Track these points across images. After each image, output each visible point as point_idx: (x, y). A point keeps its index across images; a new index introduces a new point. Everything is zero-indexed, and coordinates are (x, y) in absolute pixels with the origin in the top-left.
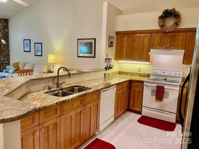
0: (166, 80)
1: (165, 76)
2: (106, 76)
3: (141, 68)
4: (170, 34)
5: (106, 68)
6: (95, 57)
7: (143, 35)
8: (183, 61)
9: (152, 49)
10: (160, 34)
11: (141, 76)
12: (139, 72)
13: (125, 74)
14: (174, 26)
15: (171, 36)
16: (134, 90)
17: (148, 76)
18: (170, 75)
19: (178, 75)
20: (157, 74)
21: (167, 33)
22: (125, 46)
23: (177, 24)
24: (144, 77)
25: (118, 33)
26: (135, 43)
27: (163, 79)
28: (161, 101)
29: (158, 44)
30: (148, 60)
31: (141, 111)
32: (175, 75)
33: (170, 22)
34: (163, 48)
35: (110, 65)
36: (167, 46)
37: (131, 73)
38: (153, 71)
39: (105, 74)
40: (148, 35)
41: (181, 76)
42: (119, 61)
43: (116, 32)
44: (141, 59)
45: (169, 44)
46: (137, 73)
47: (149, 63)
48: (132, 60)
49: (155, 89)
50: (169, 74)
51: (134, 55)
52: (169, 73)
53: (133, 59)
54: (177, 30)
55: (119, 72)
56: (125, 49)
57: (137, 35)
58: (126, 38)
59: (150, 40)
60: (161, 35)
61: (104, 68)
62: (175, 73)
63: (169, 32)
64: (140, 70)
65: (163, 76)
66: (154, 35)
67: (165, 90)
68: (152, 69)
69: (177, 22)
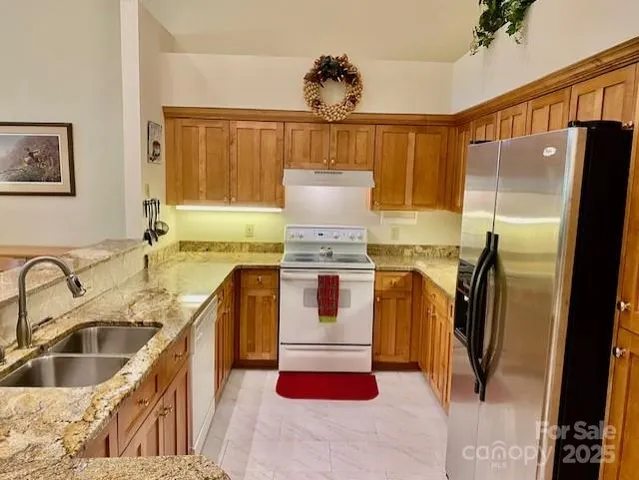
0: (330, 255)
1: (328, 244)
2: (150, 262)
3: (253, 226)
4: (335, 128)
5: (147, 237)
6: (73, 193)
7: (258, 125)
8: (373, 203)
9: (289, 168)
10: (309, 127)
11: (258, 251)
12: (250, 240)
13: (204, 248)
14: (346, 107)
15: (338, 132)
16: (250, 297)
17: (278, 248)
18: (339, 240)
19: (356, 240)
20: (303, 240)
21: (330, 123)
22: (202, 156)
23: (353, 100)
24: (265, 252)
25: (171, 114)
26: (233, 148)
27: (322, 255)
28: (333, 318)
29: (305, 156)
30: (279, 200)
31: (274, 358)
32: (350, 241)
33: (334, 94)
34: (319, 165)
35: (156, 223)
36: (329, 161)
37: (224, 243)
38: (292, 232)
39: (146, 256)
40: (273, 126)
41: (365, 240)
42: (178, 207)
43: (164, 108)
44: (258, 197)
45: (334, 154)
46: (242, 244)
47: (280, 210)
48: (230, 202)
49: (315, 285)
50: (336, 237)
51: (235, 186)
52: (335, 234)
53: (233, 199)
54: (354, 117)
55: (180, 242)
56: (202, 166)
57: (241, 124)
58: (202, 131)
59: (281, 141)
60: (312, 129)
61: (142, 236)
62: (350, 234)
63: (334, 122)
64: (250, 232)
65: (323, 245)
66: (290, 127)
67: (342, 287)
68: (289, 228)
69: (354, 97)
